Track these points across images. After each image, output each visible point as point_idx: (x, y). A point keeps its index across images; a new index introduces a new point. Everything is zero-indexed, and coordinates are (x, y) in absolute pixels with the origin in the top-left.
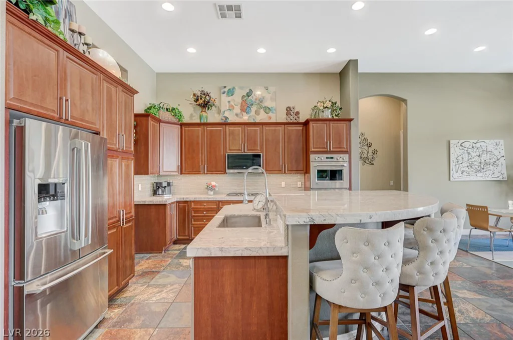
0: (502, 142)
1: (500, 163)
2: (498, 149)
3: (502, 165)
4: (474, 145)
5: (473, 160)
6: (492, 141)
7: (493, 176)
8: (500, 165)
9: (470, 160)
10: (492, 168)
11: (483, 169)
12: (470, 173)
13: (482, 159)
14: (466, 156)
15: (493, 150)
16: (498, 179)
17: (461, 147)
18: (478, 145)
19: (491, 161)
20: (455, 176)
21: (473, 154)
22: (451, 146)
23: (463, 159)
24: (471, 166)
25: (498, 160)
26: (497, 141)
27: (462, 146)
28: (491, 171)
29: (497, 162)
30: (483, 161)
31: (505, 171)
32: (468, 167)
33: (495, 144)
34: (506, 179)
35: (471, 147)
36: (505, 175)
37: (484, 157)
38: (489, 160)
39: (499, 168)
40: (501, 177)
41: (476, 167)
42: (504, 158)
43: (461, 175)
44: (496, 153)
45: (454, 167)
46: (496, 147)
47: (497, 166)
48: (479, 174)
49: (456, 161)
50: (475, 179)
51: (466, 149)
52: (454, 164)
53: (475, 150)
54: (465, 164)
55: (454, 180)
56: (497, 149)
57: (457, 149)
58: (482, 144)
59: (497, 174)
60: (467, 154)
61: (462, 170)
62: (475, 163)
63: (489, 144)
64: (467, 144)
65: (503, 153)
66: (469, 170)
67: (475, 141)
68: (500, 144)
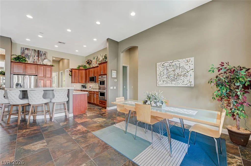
0: (192, 59)
1: (189, 75)
2: (189, 64)
3: (191, 75)
4: (171, 64)
5: (170, 74)
6: (184, 59)
7: (183, 84)
8: (189, 76)
9: (168, 74)
10: (182, 78)
11: (176, 79)
12: (168, 82)
13: (176, 72)
14: (165, 72)
15: (185, 66)
16: (187, 86)
17: (162, 67)
18: (173, 64)
19: (183, 73)
20: (160, 83)
21: (170, 70)
22: (157, 66)
23: (164, 73)
24: (169, 78)
25: (187, 72)
26: (189, 59)
27: (163, 65)
28: (182, 81)
29: (187, 73)
30: (176, 74)
31: (192, 80)
32: (166, 78)
33: (186, 61)
34: (193, 86)
35: (168, 66)
36: (193, 83)
37: (177, 71)
38: (181, 73)
39: (188, 78)
40: (189, 84)
41: (172, 78)
42: (193, 70)
43: (163, 83)
44: (187, 67)
45: (158, 78)
46: (187, 64)
47: (187, 77)
48: (174, 83)
49: (160, 75)
50: (171, 85)
51: (166, 67)
52: (159, 77)
53: (171, 67)
54: (165, 77)
55: (159, 86)
56: (187, 65)
57: (160, 68)
58: (177, 63)
59: (186, 82)
60: (166, 70)
61: (163, 80)
62: (171, 75)
63: (182, 62)
64: (166, 64)
65: (192, 67)
66: (167, 80)
67: (171, 61)
68: (191, 61)
